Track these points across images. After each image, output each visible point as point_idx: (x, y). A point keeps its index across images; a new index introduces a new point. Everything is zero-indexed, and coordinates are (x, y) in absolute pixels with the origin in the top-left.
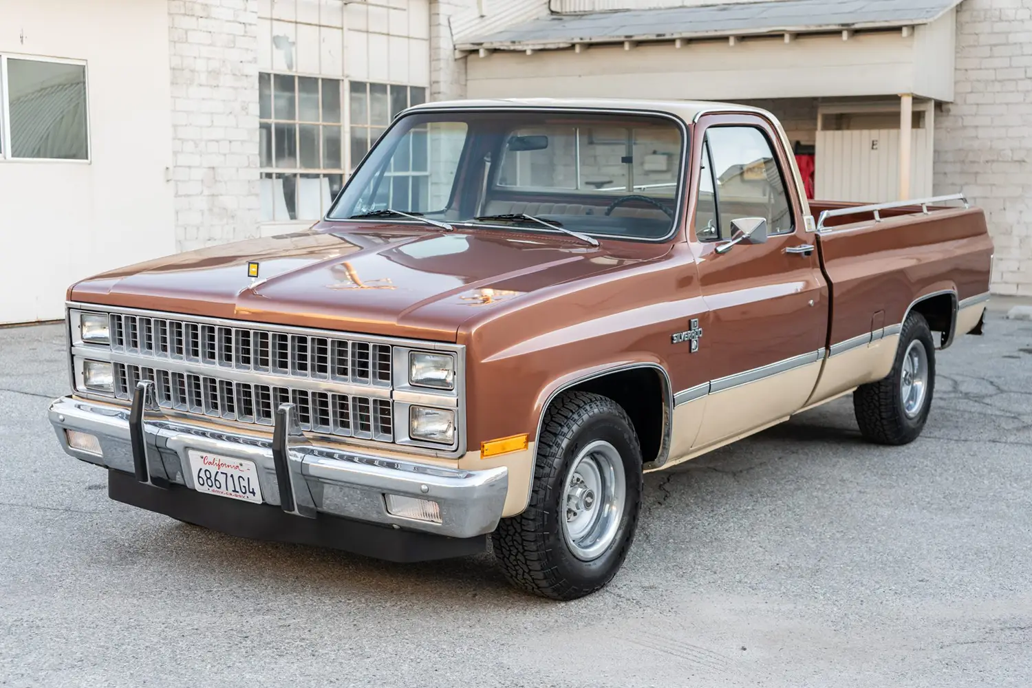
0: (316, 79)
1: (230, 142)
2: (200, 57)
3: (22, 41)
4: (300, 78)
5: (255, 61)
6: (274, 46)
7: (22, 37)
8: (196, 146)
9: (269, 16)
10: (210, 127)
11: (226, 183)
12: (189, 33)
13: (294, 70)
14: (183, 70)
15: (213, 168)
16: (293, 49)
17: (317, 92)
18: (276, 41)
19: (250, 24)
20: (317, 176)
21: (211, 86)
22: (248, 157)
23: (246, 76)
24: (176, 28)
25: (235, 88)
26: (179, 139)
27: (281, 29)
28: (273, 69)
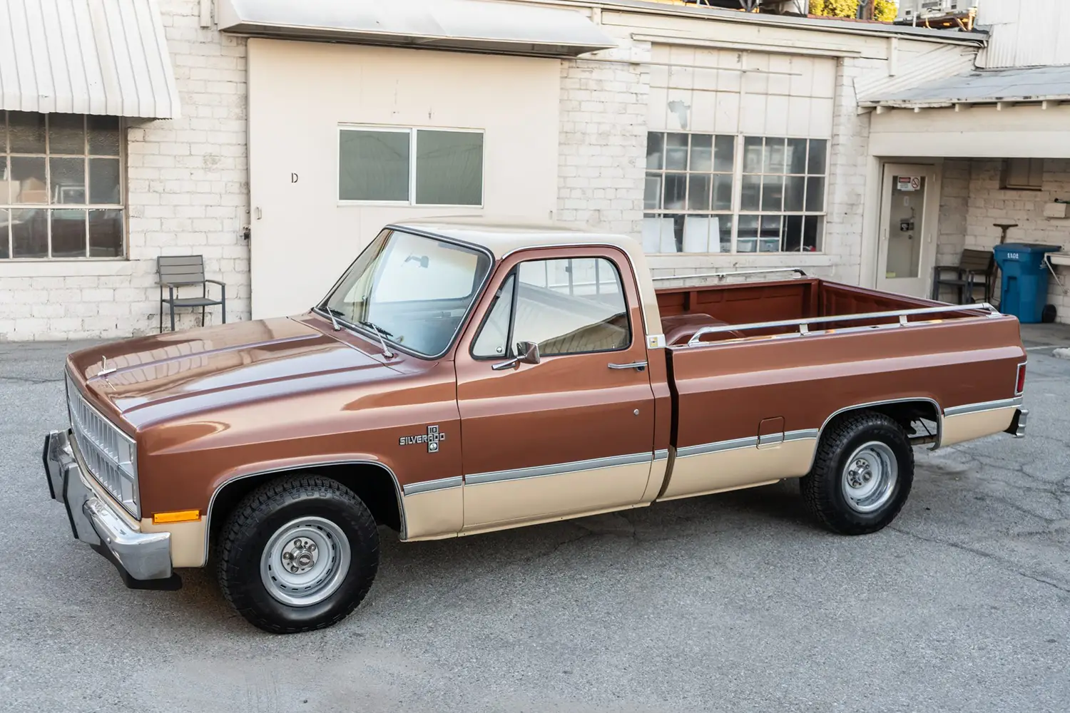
0: (711, 136)
1: (616, 189)
2: (591, 123)
3: (430, 117)
4: (693, 135)
5: (644, 123)
6: (669, 111)
7: (430, 114)
8: (584, 193)
9: (666, 86)
10: (597, 177)
11: (610, 222)
12: (583, 103)
13: (688, 129)
14: (575, 133)
15: (599, 210)
16: (688, 111)
17: (711, 146)
18: (672, 106)
19: (641, 94)
20: (706, 216)
21: (601, 145)
22: (633, 202)
23: (636, 136)
24: (571, 100)
25: (624, 147)
26: (568, 188)
27: (675, 96)
28: (666, 129)
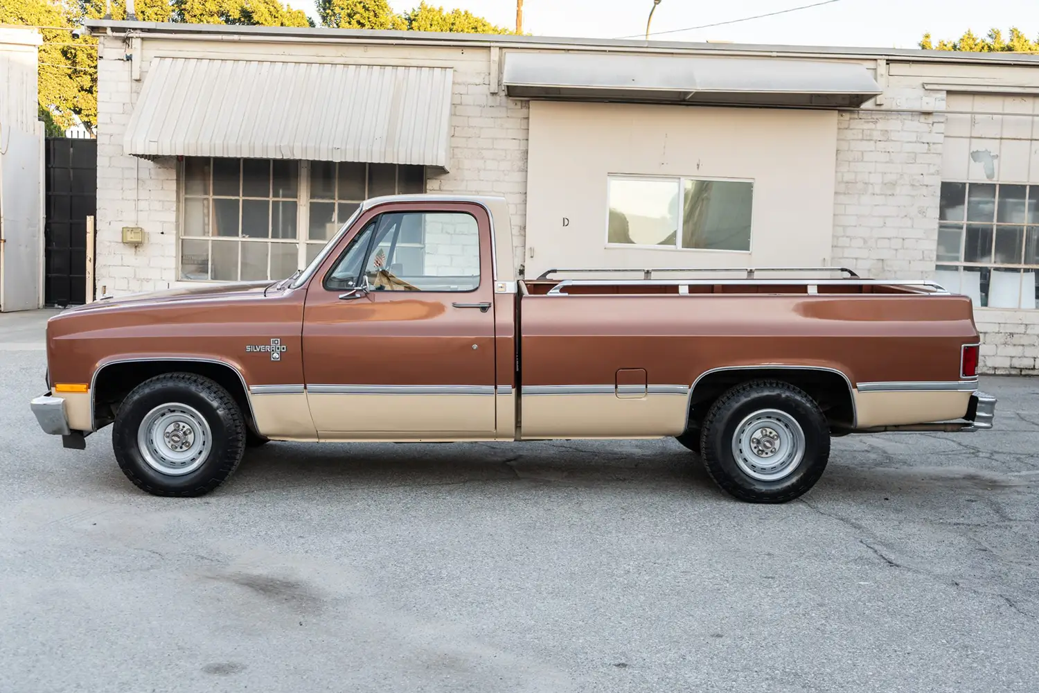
0: (1024, 187)
1: (903, 239)
2: (875, 173)
3: (698, 168)
4: (1001, 185)
5: (938, 173)
6: (972, 161)
7: (698, 165)
8: (865, 242)
9: (969, 135)
10: (882, 227)
11: (895, 272)
12: (865, 154)
13: (995, 179)
14: (856, 183)
15: (883, 260)
16: (996, 162)
17: (1024, 197)
18: (975, 156)
19: (934, 143)
20: (1017, 270)
21: (886, 195)
22: (923, 252)
23: (927, 186)
24: (852, 151)
25: (913, 196)
26: (847, 237)
27: (978, 145)
28: (968, 179)
